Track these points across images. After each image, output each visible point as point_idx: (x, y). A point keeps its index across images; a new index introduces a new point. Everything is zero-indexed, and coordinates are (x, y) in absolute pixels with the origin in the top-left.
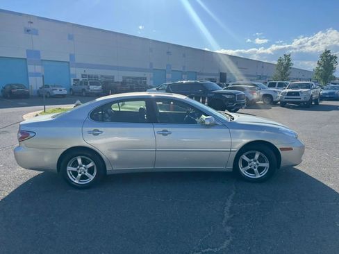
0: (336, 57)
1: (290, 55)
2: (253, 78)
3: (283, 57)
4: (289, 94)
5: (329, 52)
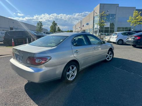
0: (57, 24)
1: (41, 22)
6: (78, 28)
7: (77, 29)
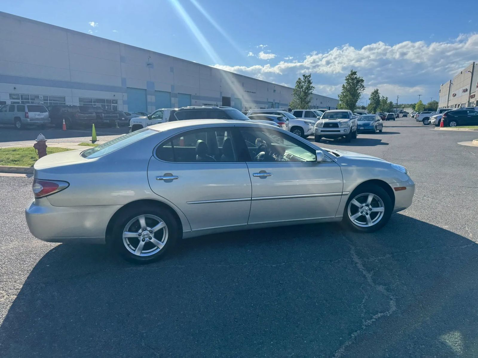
0: (362, 81)
1: (310, 76)
2: (263, 106)
3: (302, 79)
4: (326, 125)
5: (355, 73)
6: (459, 92)
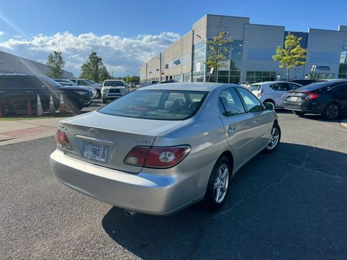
3: (54, 55)
5: (95, 54)
6: (154, 71)
7: (151, 73)
